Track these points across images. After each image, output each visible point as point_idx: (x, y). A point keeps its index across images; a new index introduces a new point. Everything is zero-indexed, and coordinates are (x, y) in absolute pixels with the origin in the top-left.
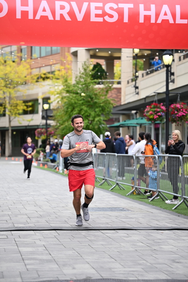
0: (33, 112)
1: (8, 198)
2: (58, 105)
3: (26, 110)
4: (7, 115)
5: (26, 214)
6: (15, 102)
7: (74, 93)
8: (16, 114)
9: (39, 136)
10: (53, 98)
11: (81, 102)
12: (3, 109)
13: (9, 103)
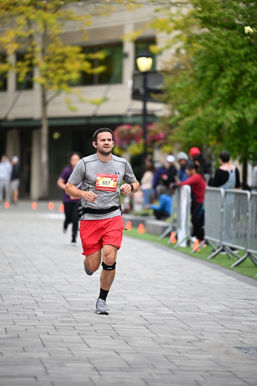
0: (109, 77)
1: (40, 314)
2: (177, 59)
3: (89, 71)
4: (37, 87)
5: (89, 360)
6: (59, 51)
7: (222, 26)
8: (61, 82)
9: (124, 145)
10: (163, 39)
11: (242, 52)
12: (26, 70)
13: (43, 51)
